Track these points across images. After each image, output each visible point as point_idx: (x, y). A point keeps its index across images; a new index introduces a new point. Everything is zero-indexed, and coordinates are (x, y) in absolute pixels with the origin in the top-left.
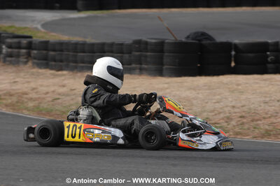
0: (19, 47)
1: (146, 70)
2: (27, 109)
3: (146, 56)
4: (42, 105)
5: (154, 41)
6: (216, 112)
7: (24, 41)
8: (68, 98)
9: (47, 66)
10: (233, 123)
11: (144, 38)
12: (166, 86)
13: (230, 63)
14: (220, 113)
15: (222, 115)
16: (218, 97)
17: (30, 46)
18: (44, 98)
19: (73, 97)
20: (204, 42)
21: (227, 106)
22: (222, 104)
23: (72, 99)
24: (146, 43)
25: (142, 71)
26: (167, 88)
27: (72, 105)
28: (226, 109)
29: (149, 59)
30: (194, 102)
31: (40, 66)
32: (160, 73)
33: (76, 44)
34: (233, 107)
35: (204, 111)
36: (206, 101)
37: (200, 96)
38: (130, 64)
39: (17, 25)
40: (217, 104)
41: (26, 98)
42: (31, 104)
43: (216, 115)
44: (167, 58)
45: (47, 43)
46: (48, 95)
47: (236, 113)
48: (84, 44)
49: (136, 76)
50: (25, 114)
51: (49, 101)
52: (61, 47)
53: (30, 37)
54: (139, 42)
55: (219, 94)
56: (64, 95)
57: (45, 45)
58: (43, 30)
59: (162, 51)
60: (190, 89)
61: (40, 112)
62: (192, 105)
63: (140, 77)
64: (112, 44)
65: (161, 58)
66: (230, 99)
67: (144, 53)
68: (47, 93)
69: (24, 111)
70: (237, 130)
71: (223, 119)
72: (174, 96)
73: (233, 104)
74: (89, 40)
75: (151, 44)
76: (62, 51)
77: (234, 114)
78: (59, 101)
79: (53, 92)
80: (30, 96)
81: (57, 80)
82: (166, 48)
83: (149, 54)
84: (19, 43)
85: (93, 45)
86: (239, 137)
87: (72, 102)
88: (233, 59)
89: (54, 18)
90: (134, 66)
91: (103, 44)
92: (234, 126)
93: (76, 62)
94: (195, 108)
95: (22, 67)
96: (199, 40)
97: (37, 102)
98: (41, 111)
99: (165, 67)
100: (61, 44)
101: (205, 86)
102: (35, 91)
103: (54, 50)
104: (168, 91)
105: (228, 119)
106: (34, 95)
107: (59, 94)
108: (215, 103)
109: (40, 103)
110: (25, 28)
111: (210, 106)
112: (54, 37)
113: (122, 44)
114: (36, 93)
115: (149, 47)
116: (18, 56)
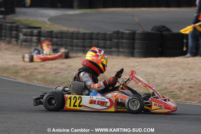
0: (32, 35)
1: (122, 52)
2: (37, 80)
3: (122, 43)
4: (47, 77)
5: (127, 32)
6: (172, 84)
7: (35, 31)
8: (66, 72)
10: (184, 91)
12: (136, 64)
13: (183, 48)
14: (175, 84)
15: (176, 86)
16: (174, 73)
18: (49, 72)
19: (70, 71)
20: (164, 33)
21: (180, 80)
22: (176, 77)
23: (69, 73)
24: (123, 33)
26: (137, 66)
27: (68, 77)
28: (179, 82)
29: (124, 45)
30: (157, 76)
32: (132, 54)
33: (73, 33)
34: (185, 80)
35: (164, 83)
36: (165, 75)
37: (161, 72)
38: (111, 48)
40: (173, 78)
41: (36, 72)
42: (40, 76)
43: (172, 85)
44: (137, 44)
45: (51, 32)
46: (52, 70)
47: (186, 84)
48: (78, 33)
49: (115, 57)
50: (36, 83)
51: (52, 74)
53: (40, 28)
55: (174, 71)
56: (63, 70)
58: (49, 23)
59: (134, 39)
60: (153, 66)
62: (155, 78)
63: (118, 58)
64: (98, 34)
65: (133, 44)
66: (183, 75)
67: (121, 40)
68: (51, 68)
69: (35, 81)
70: (187, 97)
71: (177, 88)
72: (142, 72)
73: (184, 78)
74: (82, 31)
75: (126, 34)
76: (62, 38)
77: (185, 85)
78: (60, 74)
79: (56, 67)
80: (39, 70)
82: (137, 36)
83: (124, 41)
84: (32, 32)
85: (84, 34)
86: (188, 102)
87: (69, 75)
88: (185, 45)
89: (57, 14)
90: (113, 49)
91: (92, 34)
92: (185, 94)
93: (72, 46)
94: (156, 80)
96: (161, 32)
97: (44, 75)
98: (47, 81)
99: (136, 50)
100: (62, 33)
101: (165, 64)
102: (43, 67)
103: (57, 38)
104: (138, 68)
105: (181, 89)
107: (60, 69)
108: (172, 77)
109: (46, 75)
110: (36, 21)
111: (168, 79)
112: (57, 28)
113: (105, 34)
114: (44, 68)
115: (125, 36)
116: (31, 41)
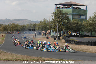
9: (77, 44)
11: (89, 41)
17: (75, 42)
25: (89, 45)
31: (76, 44)
39: (72, 39)
52: (78, 42)
54: (89, 42)
57: (77, 42)
61: (77, 50)
81: (78, 46)
95: (74, 44)
106: (76, 48)
